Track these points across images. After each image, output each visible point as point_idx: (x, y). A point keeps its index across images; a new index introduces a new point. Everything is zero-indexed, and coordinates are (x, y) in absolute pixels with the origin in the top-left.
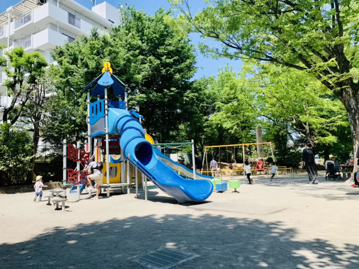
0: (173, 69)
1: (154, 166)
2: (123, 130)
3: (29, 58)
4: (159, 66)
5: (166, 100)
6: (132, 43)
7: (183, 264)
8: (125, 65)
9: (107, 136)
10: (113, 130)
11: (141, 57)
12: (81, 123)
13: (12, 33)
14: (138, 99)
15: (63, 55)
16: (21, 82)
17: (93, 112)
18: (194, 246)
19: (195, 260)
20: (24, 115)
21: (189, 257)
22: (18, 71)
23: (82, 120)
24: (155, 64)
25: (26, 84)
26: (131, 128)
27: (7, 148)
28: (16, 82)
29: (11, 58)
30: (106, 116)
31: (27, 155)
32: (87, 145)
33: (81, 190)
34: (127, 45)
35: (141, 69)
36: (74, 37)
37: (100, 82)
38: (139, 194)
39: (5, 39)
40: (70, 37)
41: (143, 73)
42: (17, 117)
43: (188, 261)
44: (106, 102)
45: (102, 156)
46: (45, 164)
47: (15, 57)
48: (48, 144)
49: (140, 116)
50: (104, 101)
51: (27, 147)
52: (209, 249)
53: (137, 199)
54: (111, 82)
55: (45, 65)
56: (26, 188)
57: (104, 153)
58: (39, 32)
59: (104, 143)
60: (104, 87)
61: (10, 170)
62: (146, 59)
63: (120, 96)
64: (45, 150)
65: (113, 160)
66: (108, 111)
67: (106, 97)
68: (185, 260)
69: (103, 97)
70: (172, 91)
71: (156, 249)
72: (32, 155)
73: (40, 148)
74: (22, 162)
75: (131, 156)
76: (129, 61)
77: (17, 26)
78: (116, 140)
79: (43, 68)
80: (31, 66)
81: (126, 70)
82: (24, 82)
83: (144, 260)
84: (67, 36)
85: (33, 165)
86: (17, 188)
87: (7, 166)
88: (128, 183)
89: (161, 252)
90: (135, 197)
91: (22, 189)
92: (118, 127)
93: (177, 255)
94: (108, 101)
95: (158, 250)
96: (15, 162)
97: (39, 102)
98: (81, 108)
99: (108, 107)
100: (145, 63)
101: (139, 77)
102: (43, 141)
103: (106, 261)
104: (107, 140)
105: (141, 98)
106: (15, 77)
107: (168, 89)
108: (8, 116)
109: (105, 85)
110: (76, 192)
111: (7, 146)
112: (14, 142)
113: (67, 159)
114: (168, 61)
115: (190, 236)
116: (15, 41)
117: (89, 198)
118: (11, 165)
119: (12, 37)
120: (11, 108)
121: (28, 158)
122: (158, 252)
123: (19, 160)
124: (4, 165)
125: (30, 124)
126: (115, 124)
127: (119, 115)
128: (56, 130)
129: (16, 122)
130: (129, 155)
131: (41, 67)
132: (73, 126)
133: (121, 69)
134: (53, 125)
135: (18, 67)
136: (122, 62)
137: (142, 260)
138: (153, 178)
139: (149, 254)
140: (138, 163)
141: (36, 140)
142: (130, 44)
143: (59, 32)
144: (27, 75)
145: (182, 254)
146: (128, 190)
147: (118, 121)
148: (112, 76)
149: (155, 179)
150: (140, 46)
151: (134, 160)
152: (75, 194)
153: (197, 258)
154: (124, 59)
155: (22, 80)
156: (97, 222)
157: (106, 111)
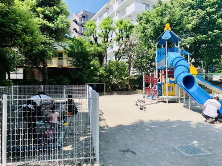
0: (216, 16)
1: (196, 90)
2: (176, 67)
3: (126, 24)
4: (205, 15)
5: (210, 39)
6: (184, 3)
7: (200, 156)
8: (179, 19)
9: (167, 69)
10: (170, 66)
11: (191, 11)
12: (152, 58)
13: (117, 8)
14: (188, 41)
15: (142, 19)
16: (122, 38)
17: (159, 55)
18: (210, 148)
19: (208, 155)
20: (124, 55)
21: (204, 153)
22: (121, 33)
23: (153, 57)
24: (202, 14)
25: (125, 39)
26: (181, 65)
27: (117, 73)
28: (120, 38)
29: (117, 25)
30: (166, 58)
31: (126, 76)
32: (156, 72)
33: (153, 97)
34: (181, 5)
35: (191, 20)
36: (148, 4)
37: (163, 38)
38: (186, 104)
39: (114, 12)
40: (146, 4)
41: (192, 23)
42: (121, 57)
43: (204, 155)
44: (166, 49)
45: (164, 79)
46: (134, 80)
47: (119, 25)
48: (135, 69)
49: (189, 53)
50: (165, 48)
51: (126, 72)
52: (219, 151)
53: (184, 108)
54: (170, 36)
55: (133, 27)
56: (126, 93)
57: (165, 78)
58: (130, 5)
59: (165, 72)
60: (166, 40)
61: (119, 83)
62: (195, 12)
63: (175, 43)
64: (133, 73)
65: (171, 81)
66: (168, 54)
67: (166, 46)
68: (201, 154)
69: (164, 46)
70: (215, 32)
71: (188, 144)
72: (128, 76)
73: (131, 72)
74: (123, 80)
75: (181, 84)
76: (182, 16)
77: (119, 4)
78: (172, 71)
79: (133, 29)
80: (127, 28)
81: (180, 22)
82: (124, 38)
83: (180, 148)
84: (145, 4)
85: (128, 81)
86: (122, 93)
87: (117, 82)
88: (179, 97)
89: (190, 146)
90: (183, 106)
91: (124, 93)
92: (173, 65)
93: (198, 150)
94: (167, 48)
95: (189, 145)
96: (121, 80)
97: (131, 48)
98: (152, 50)
99: (168, 52)
100: (195, 15)
101: (189, 26)
102: (133, 68)
103: (162, 144)
104: (167, 71)
105: (191, 40)
106: (119, 36)
107: (212, 31)
108: (117, 56)
109: (166, 39)
110: (150, 98)
111: (117, 72)
112: (120, 70)
113: (145, 82)
114: (211, 10)
115: (210, 141)
116: (119, 12)
117: (157, 103)
118: (119, 81)
119: (117, 10)
120: (118, 52)
121: (126, 78)
122: (189, 146)
123: (122, 79)
124: (116, 81)
125: (127, 59)
126: (172, 63)
127: (174, 56)
128: (139, 63)
129: (121, 59)
130: (179, 83)
131: (131, 29)
132: (148, 60)
133: (177, 22)
134: (138, 61)
135: (121, 30)
136: (178, 18)
137: (179, 147)
138: (194, 98)
139: (183, 146)
140: (184, 88)
141: (129, 69)
142: (183, 4)
143: (141, 3)
144: (125, 33)
145: (201, 151)
146: (179, 101)
147: (173, 61)
148: (170, 33)
149: (195, 99)
150: (190, 3)
151: (182, 86)
152: (149, 99)
153: (209, 155)
154: (179, 15)
155: (123, 37)
156: (159, 121)
157: (166, 55)
